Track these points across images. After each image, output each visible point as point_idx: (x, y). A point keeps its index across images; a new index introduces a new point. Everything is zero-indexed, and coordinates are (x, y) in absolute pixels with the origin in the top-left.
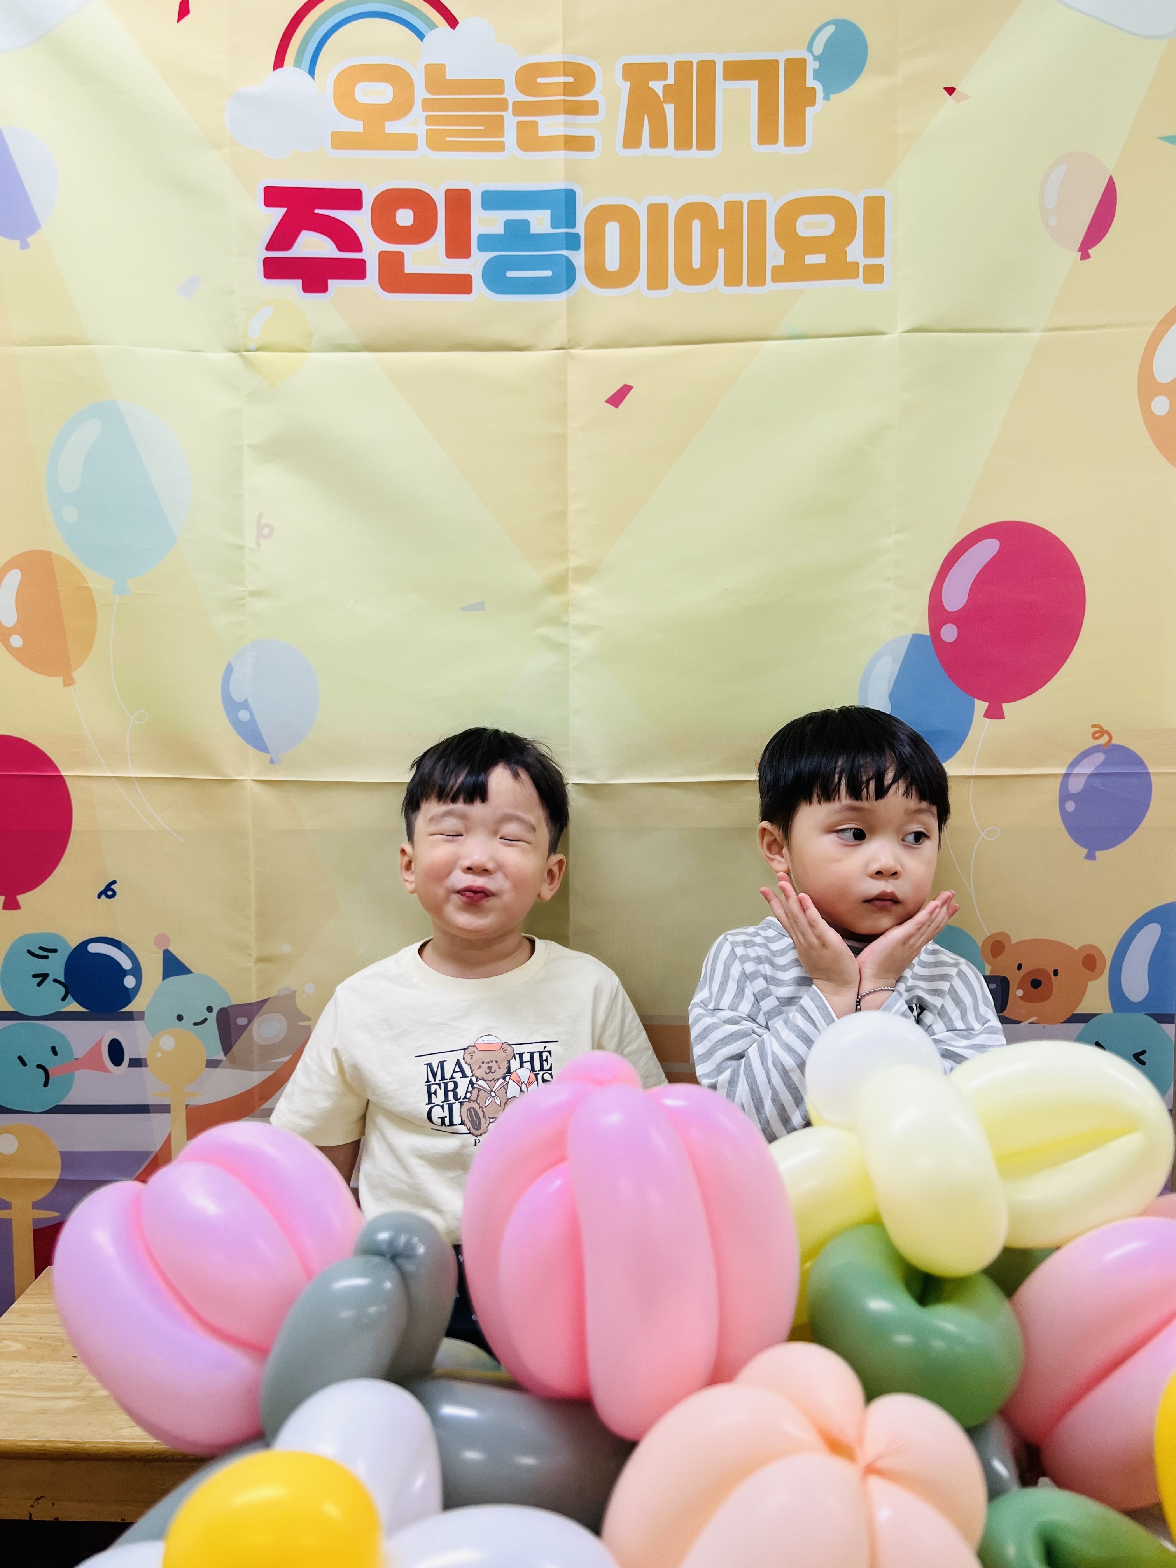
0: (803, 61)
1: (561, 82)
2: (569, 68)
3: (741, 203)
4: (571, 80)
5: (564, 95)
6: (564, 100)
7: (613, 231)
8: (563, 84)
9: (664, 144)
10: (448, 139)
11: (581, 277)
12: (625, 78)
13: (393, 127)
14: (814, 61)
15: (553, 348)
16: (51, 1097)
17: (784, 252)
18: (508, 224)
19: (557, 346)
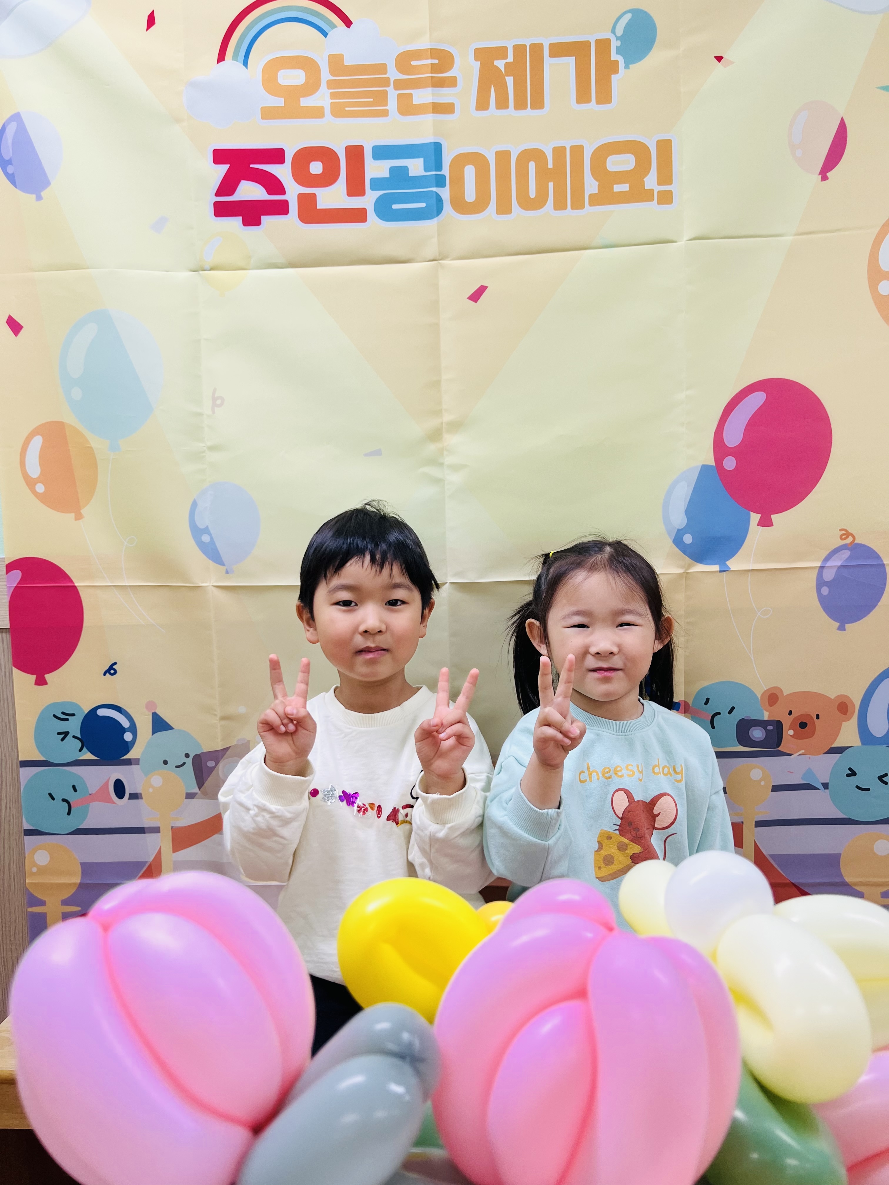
0: (608, 41)
1: (429, 64)
2: (435, 53)
3: (565, 148)
4: (436, 61)
5: (432, 73)
6: (432, 77)
7: (470, 172)
8: (430, 65)
9: (507, 107)
10: (347, 109)
11: (447, 207)
12: (476, 60)
13: (305, 102)
14: (617, 40)
15: (427, 260)
16: (73, 823)
17: (598, 183)
18: (392, 170)
19: (431, 258)
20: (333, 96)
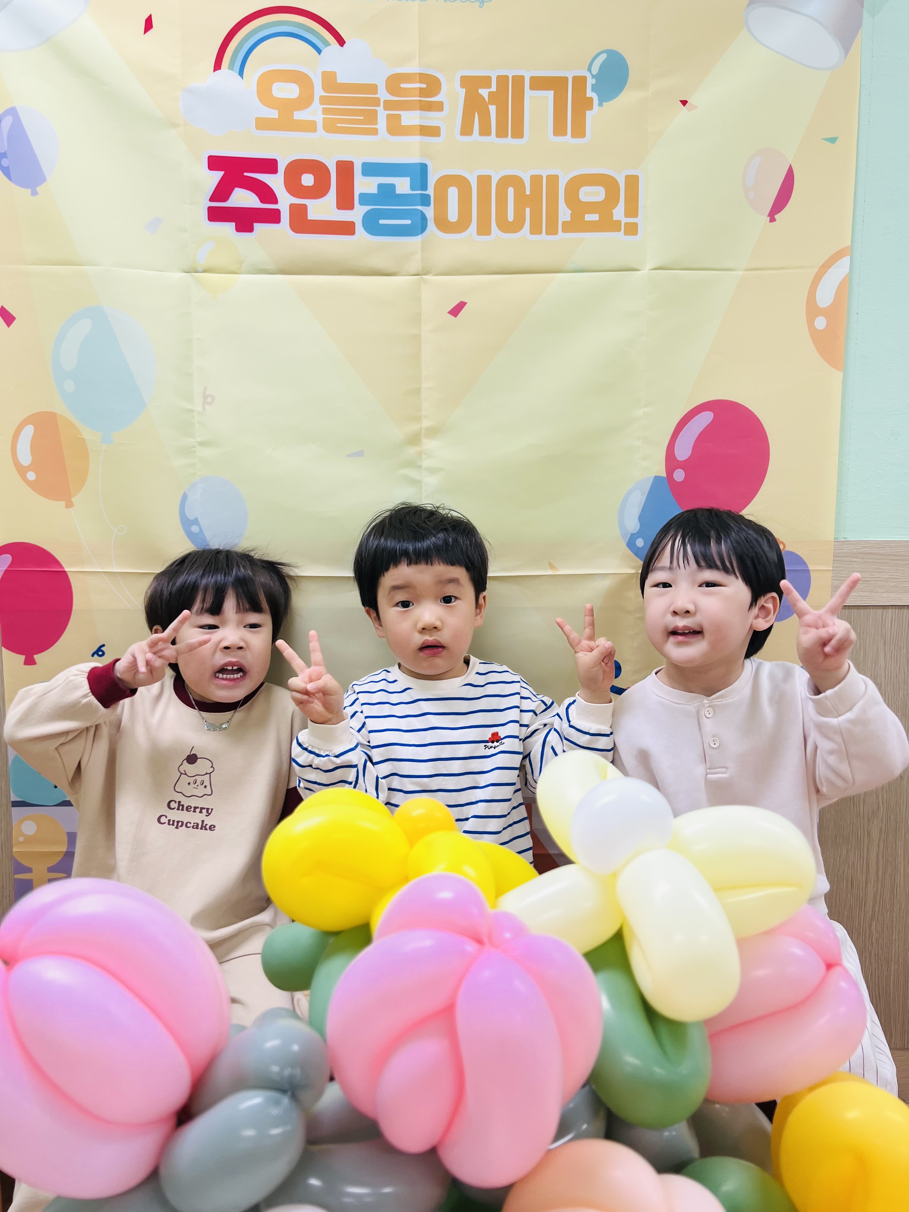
0: (584, 78)
1: (418, 88)
2: (423, 77)
3: (542, 177)
4: (424, 86)
5: (420, 97)
6: (420, 101)
7: (453, 193)
9: (489, 133)
10: (339, 125)
11: (431, 225)
12: (462, 87)
13: (299, 115)
14: (592, 78)
15: (411, 274)
17: (571, 212)
18: (380, 186)
19: (414, 273)
20: (325, 111)
